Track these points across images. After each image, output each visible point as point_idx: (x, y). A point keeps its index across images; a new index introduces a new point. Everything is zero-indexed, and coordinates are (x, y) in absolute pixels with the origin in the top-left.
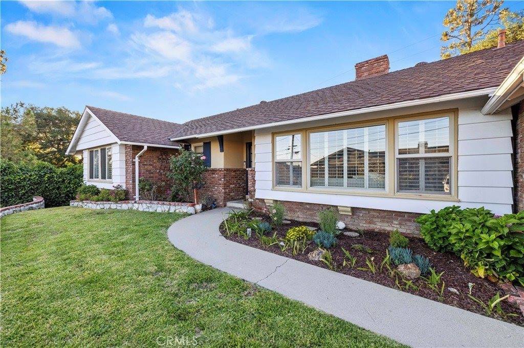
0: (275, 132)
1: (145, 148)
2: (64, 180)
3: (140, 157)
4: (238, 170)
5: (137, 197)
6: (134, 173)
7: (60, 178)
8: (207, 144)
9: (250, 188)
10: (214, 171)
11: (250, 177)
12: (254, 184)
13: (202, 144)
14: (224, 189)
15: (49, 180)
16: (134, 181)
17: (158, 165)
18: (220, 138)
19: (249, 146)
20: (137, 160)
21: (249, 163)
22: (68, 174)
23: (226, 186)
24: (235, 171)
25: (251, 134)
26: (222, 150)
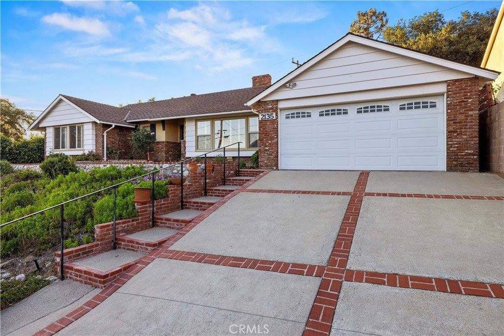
0: (197, 120)
1: (113, 126)
2: (20, 152)
3: (107, 132)
4: (175, 143)
5: (105, 158)
6: (103, 143)
7: (17, 150)
8: (153, 125)
9: (183, 152)
10: (159, 143)
11: (182, 145)
12: (185, 149)
13: (149, 125)
14: (166, 154)
15: (9, 151)
16: (103, 148)
17: (118, 138)
18: (163, 122)
19: (182, 128)
20: (105, 134)
21: (182, 137)
22: (23, 147)
23: (167, 153)
24: (172, 143)
25: (183, 120)
26: (164, 129)
